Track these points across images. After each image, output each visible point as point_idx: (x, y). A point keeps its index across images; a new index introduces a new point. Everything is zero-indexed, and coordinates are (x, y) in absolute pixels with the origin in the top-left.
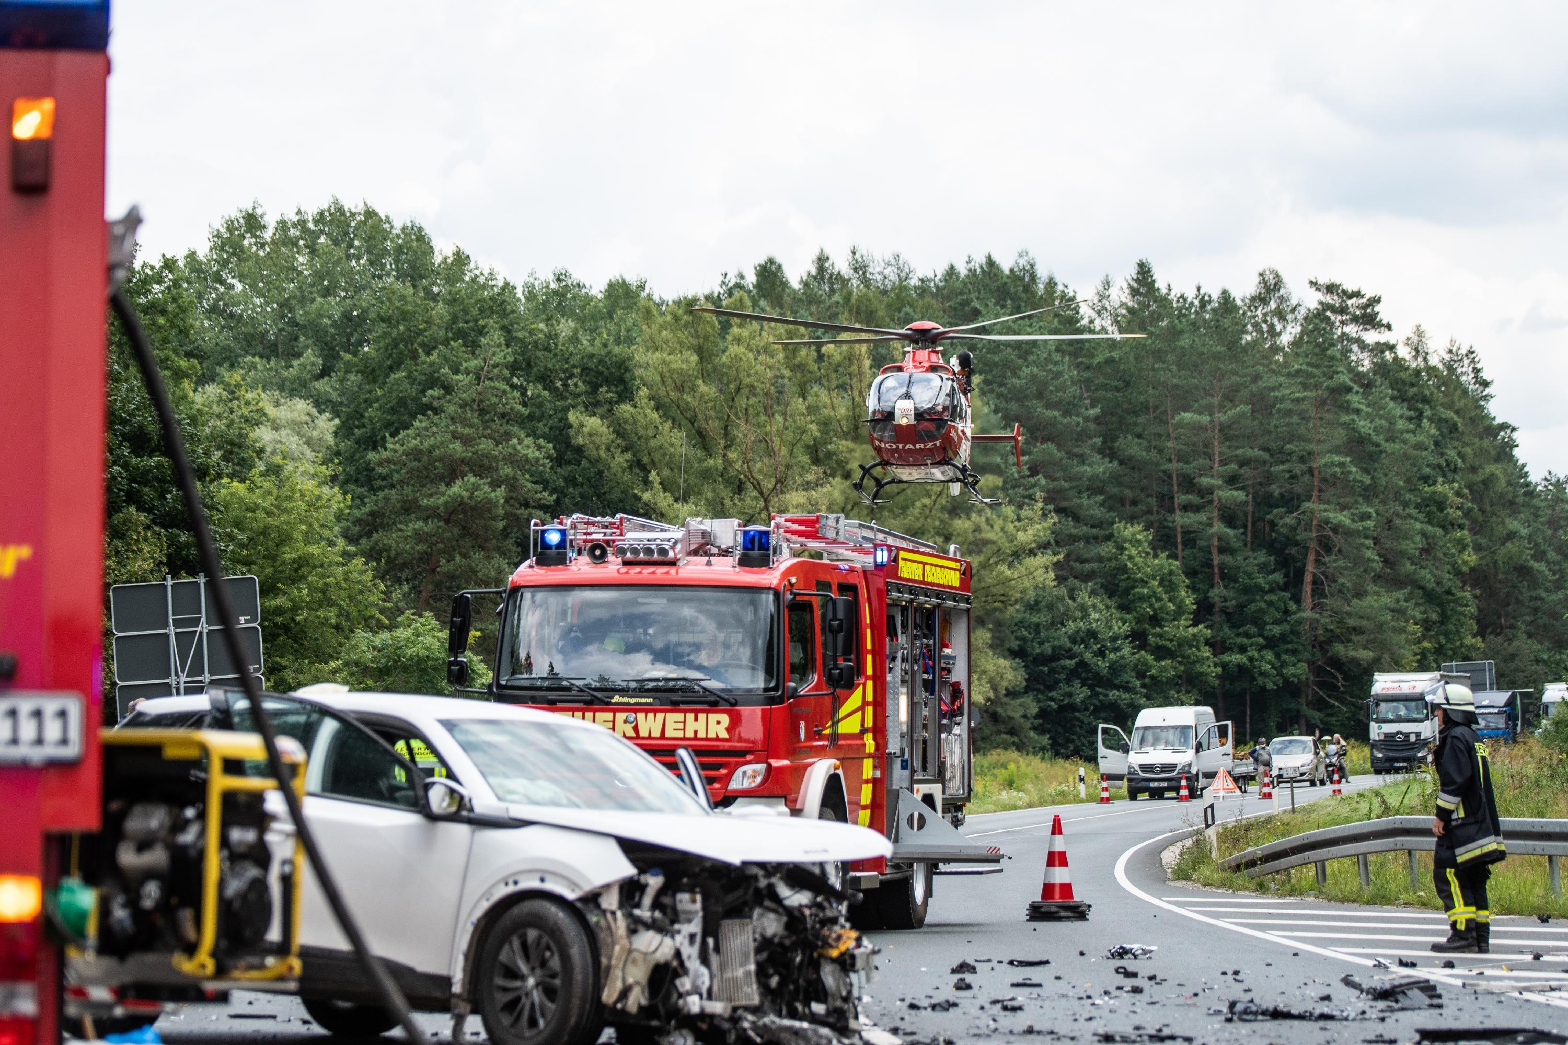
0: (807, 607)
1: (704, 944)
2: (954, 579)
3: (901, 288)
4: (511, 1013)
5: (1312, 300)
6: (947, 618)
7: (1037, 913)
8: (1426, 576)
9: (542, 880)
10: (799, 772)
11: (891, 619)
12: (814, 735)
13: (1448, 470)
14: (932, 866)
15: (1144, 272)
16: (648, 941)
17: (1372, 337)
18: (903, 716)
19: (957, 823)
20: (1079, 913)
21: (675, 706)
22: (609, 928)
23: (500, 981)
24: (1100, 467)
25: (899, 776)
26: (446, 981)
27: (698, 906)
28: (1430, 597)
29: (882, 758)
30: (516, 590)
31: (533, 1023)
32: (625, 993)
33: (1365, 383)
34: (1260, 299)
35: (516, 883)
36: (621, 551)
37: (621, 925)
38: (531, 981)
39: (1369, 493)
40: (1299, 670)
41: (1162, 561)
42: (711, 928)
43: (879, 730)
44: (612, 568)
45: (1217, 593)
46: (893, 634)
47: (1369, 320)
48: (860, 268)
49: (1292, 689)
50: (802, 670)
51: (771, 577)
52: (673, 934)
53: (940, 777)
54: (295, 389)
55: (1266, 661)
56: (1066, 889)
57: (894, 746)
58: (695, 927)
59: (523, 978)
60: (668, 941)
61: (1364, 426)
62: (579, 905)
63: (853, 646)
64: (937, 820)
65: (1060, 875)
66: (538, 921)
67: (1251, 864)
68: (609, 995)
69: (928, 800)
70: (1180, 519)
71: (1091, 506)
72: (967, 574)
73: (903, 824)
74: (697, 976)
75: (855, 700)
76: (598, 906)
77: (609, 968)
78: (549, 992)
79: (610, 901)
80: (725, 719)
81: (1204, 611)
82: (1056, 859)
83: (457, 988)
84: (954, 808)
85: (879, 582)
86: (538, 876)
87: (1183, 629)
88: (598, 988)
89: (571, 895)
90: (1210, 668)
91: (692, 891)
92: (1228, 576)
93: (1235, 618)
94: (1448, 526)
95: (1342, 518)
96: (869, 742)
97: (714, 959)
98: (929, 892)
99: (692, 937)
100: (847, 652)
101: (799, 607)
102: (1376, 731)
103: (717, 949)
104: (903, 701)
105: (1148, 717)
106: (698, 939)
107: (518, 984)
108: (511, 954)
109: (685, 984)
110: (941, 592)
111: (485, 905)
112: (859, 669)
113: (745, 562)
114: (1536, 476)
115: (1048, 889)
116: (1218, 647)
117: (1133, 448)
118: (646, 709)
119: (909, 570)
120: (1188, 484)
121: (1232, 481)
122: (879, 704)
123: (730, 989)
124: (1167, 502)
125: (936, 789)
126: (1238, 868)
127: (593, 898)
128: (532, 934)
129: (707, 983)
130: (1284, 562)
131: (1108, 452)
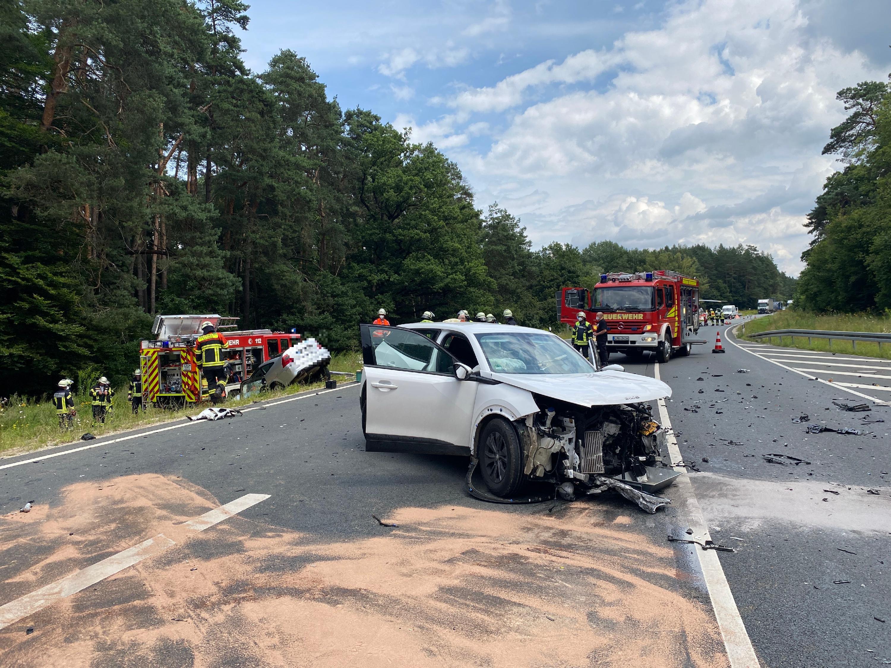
0: (662, 290)
1: (577, 442)
2: (695, 284)
3: (686, 249)
4: (491, 468)
5: (747, 248)
6: (694, 292)
7: (714, 352)
8: (764, 286)
9: (501, 410)
10: (660, 326)
11: (681, 293)
12: (663, 318)
13: (768, 271)
14: (691, 344)
15: (721, 245)
16: (547, 442)
17: (756, 253)
18: (684, 312)
19: (696, 334)
20: (723, 352)
21: (631, 312)
22: (529, 436)
23: (487, 453)
24: (715, 272)
25: (684, 325)
26: (468, 449)
27: (574, 424)
28: (765, 289)
29: (679, 321)
30: (596, 289)
31: (498, 477)
32: (535, 469)
33: (755, 259)
34: (739, 248)
35: (491, 410)
36: (618, 279)
37: (534, 435)
38: (498, 456)
39: (755, 274)
40: (745, 300)
41: (724, 285)
42: (580, 435)
43: (679, 316)
44: (617, 283)
45: (733, 289)
46: (681, 295)
47: (755, 250)
48: (680, 247)
49: (744, 302)
50: (660, 304)
51: (653, 284)
52: (560, 439)
53: (693, 324)
54: (599, 265)
55: (740, 299)
56: (720, 347)
57: (682, 319)
58: (572, 435)
59: (495, 454)
60: (557, 442)
61: (755, 265)
62: (515, 424)
63: (672, 298)
64: (692, 334)
65: (719, 344)
66: (498, 429)
67: (754, 336)
68: (527, 471)
69: (690, 330)
70: (727, 279)
71: (714, 278)
72: (698, 283)
73: (685, 336)
74: (574, 458)
75: (673, 309)
76: (525, 425)
77: (528, 456)
78: (504, 463)
79: (529, 423)
80: (642, 315)
81: (731, 292)
82: (718, 340)
83: (472, 453)
84: (696, 330)
85: (678, 285)
86: (500, 408)
87: (728, 294)
88: (523, 466)
89: (512, 419)
90: (732, 299)
91: (570, 418)
92: (734, 287)
93: (736, 292)
94: (767, 279)
95: (752, 278)
96: (677, 318)
97: (582, 449)
98: (690, 348)
99: (570, 440)
100: (671, 299)
101: (659, 291)
102: (759, 308)
103: (583, 445)
104: (684, 309)
105: (724, 307)
106: (574, 440)
107: (493, 456)
108: (490, 441)
109: (567, 463)
110: (693, 287)
111: (481, 418)
112: (674, 303)
113: (647, 280)
114: (780, 272)
115: (716, 347)
116: (733, 296)
117: (719, 269)
118: (624, 313)
119: (685, 282)
120: (728, 274)
121: (735, 273)
122: (679, 310)
123: (591, 464)
124: (725, 277)
125: (692, 327)
126: (751, 337)
127: (522, 421)
128: (498, 435)
129: (578, 462)
130: (743, 285)
131: (716, 270)
